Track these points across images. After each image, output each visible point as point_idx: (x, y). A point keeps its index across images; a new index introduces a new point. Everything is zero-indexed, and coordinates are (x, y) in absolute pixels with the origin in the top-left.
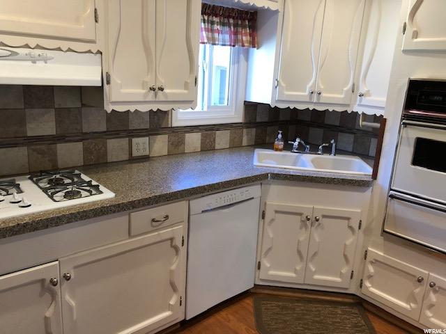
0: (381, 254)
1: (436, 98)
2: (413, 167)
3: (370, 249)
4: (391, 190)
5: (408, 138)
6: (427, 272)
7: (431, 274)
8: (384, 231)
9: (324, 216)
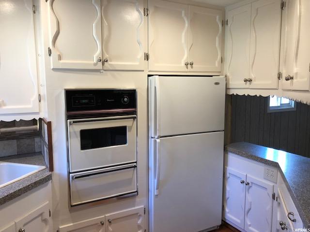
0: (72, 224)
1: (84, 101)
2: (82, 151)
3: (60, 227)
4: (70, 173)
5: (75, 132)
6: (103, 216)
7: (106, 215)
8: (72, 206)
9: (25, 225)
